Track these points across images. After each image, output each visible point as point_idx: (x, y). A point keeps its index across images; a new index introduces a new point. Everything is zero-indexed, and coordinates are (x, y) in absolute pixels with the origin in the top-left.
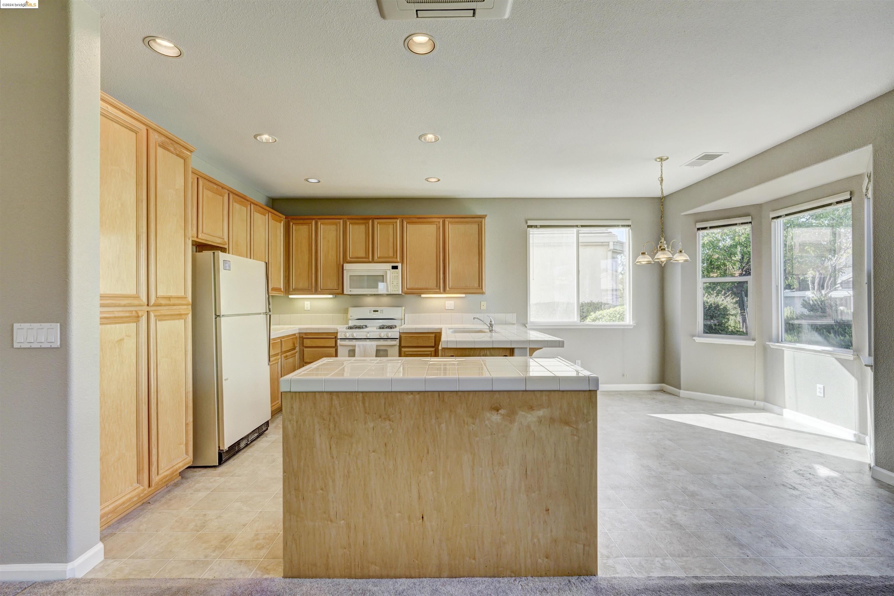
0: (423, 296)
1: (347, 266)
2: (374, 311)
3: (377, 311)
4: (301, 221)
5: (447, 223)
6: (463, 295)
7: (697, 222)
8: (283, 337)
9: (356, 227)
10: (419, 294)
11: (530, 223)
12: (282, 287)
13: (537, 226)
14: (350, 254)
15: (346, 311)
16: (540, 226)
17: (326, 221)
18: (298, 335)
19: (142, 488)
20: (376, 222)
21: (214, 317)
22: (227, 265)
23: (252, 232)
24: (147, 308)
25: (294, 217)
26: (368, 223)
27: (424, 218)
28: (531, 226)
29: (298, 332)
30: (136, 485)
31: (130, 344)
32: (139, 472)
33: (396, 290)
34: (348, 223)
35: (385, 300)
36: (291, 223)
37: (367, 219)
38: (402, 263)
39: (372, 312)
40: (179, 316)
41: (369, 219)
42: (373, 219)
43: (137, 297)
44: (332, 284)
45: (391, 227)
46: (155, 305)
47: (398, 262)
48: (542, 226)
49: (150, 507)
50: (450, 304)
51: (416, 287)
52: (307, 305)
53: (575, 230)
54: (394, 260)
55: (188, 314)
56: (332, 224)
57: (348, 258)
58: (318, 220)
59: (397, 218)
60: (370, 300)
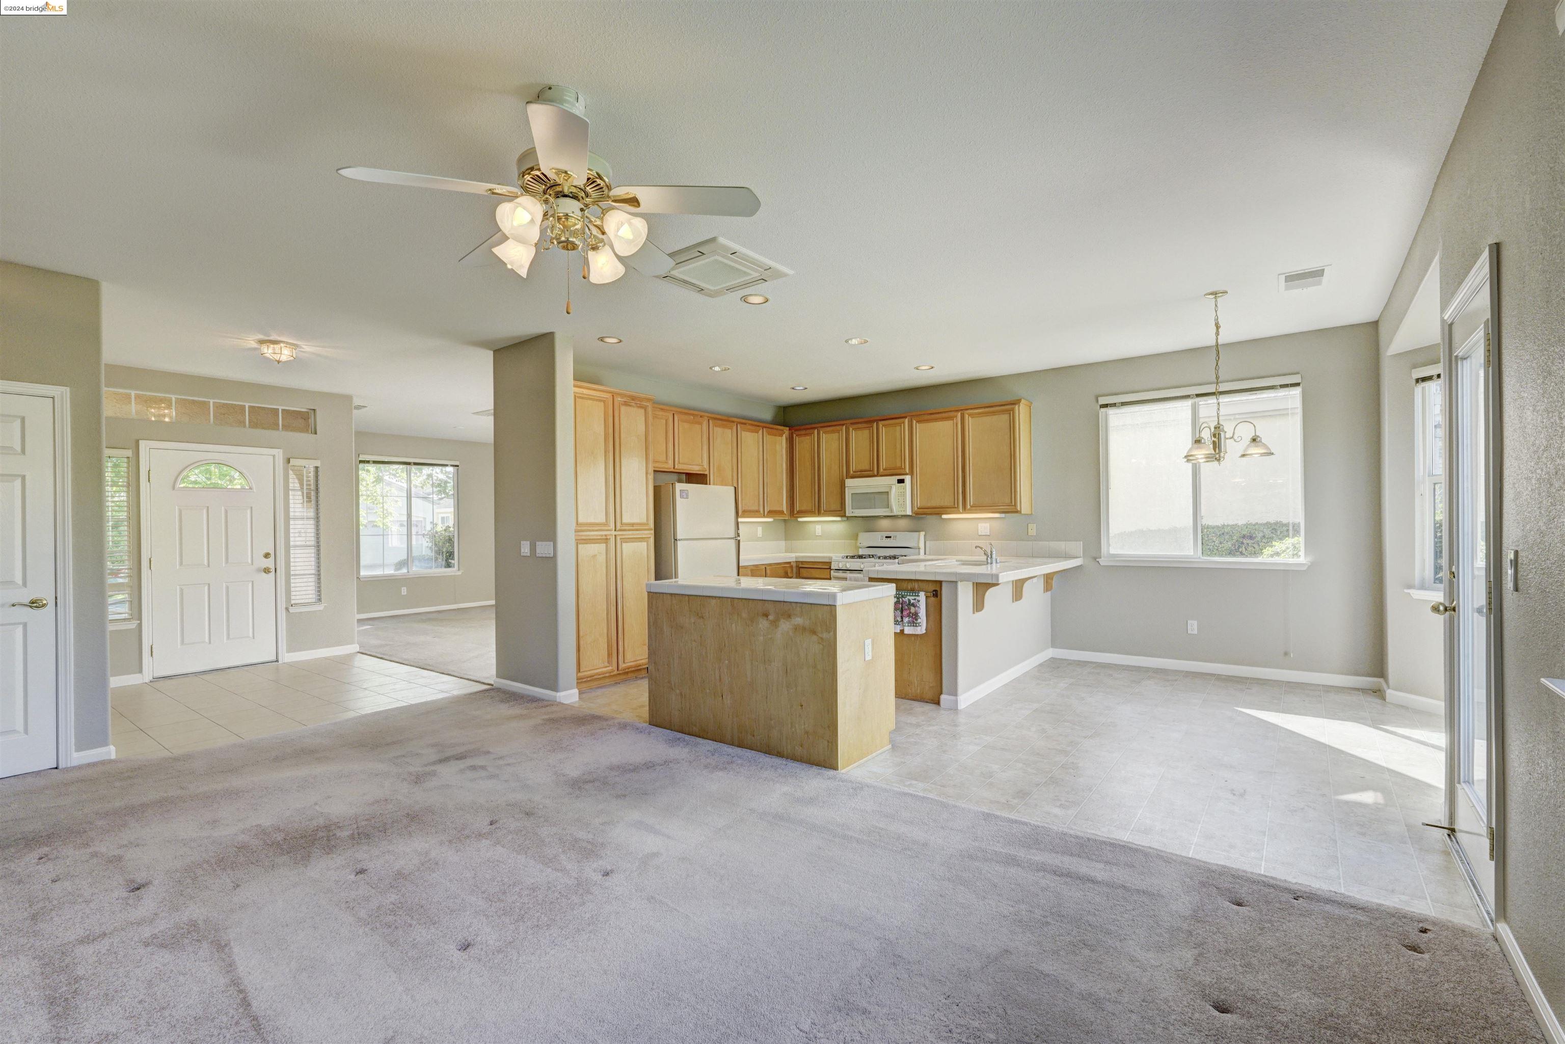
0: (944, 516)
1: (849, 482)
2: (886, 537)
3: (890, 537)
4: (803, 432)
5: (967, 416)
6: (1003, 515)
7: (1415, 366)
8: (770, 565)
9: (860, 432)
10: (940, 514)
11: (1103, 401)
12: (785, 510)
13: (1115, 404)
14: (853, 468)
15: (856, 537)
16: (1122, 403)
17: (829, 429)
18: (794, 565)
19: (610, 668)
20: (881, 424)
21: (673, 541)
22: (684, 494)
23: (739, 454)
24: (614, 533)
25: (798, 428)
26: (872, 427)
27: (938, 413)
28: (1106, 406)
29: (794, 560)
30: (606, 664)
31: (602, 559)
32: (610, 655)
33: (901, 509)
34: (851, 429)
35: (903, 523)
36: (795, 435)
37: (871, 422)
38: (911, 473)
39: (884, 538)
40: (641, 539)
41: (873, 421)
42: (877, 421)
43: (606, 524)
44: (836, 506)
45: (898, 428)
46: (620, 530)
47: (906, 474)
48: (1123, 404)
49: (619, 685)
50: (984, 528)
51: (929, 505)
52: (818, 529)
53: (1188, 403)
54: (902, 471)
55: (650, 537)
56: (833, 432)
57: (852, 472)
58: (820, 429)
59: (905, 417)
60: (885, 523)
